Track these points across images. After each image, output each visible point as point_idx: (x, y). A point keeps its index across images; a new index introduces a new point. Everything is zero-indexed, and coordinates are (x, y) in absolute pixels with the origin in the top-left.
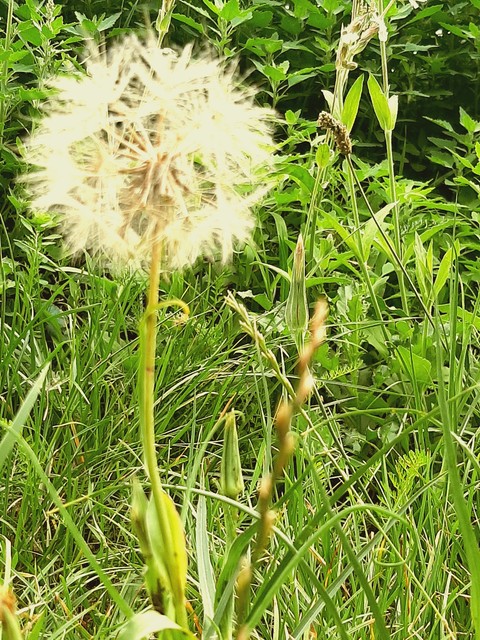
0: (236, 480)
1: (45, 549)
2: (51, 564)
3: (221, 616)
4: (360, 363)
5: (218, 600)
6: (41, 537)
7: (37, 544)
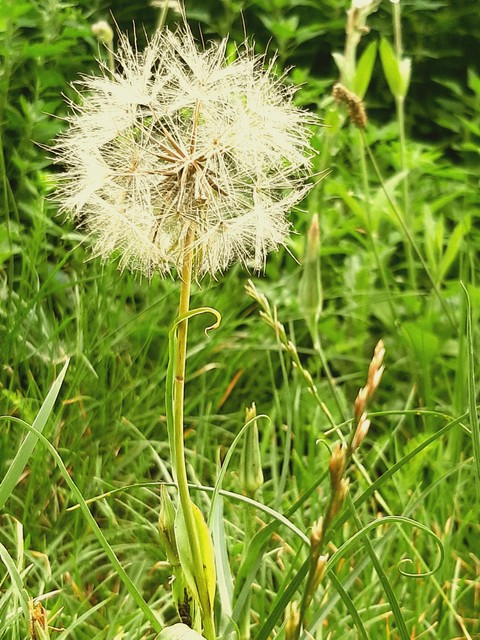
0: (256, 475)
1: (54, 524)
2: (59, 539)
3: (239, 614)
4: (366, 336)
5: (236, 596)
6: (48, 511)
7: (45, 519)
